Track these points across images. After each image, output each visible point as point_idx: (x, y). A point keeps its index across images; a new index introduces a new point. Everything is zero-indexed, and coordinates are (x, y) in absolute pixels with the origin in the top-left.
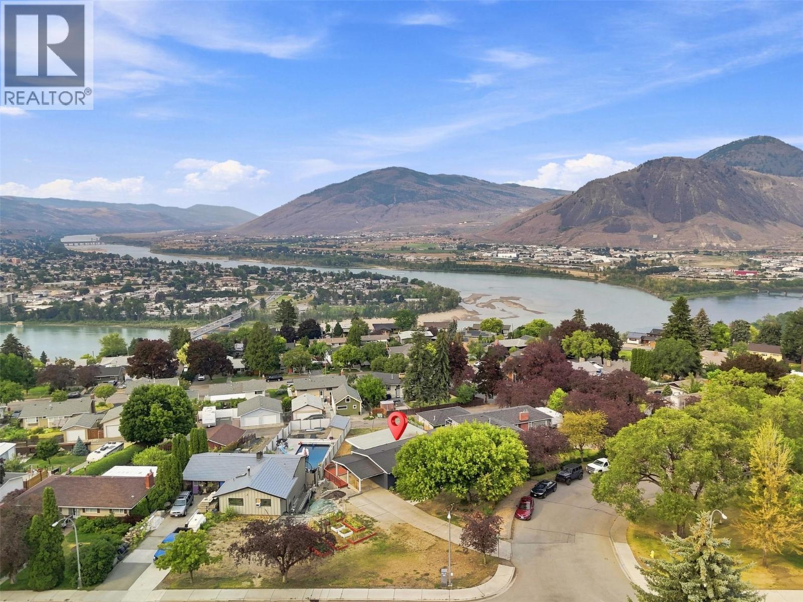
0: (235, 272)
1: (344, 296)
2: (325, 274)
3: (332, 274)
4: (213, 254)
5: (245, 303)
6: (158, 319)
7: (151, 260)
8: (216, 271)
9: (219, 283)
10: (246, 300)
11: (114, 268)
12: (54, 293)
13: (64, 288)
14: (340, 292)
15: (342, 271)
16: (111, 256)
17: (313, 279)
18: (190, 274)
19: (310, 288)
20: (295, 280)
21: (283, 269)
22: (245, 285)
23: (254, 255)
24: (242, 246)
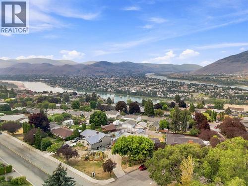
0: (188, 85)
1: (223, 96)
2: (220, 88)
3: (222, 87)
4: (184, 79)
5: (187, 95)
6: (160, 97)
7: (165, 80)
8: (182, 85)
9: (182, 88)
10: (188, 94)
11: (155, 82)
12: (138, 88)
13: (141, 87)
14: (222, 94)
15: (227, 87)
16: (155, 79)
17: (214, 89)
18: (174, 85)
19: (212, 92)
20: (208, 89)
21: (205, 85)
22: (190, 89)
23: (197, 80)
24: (194, 77)
